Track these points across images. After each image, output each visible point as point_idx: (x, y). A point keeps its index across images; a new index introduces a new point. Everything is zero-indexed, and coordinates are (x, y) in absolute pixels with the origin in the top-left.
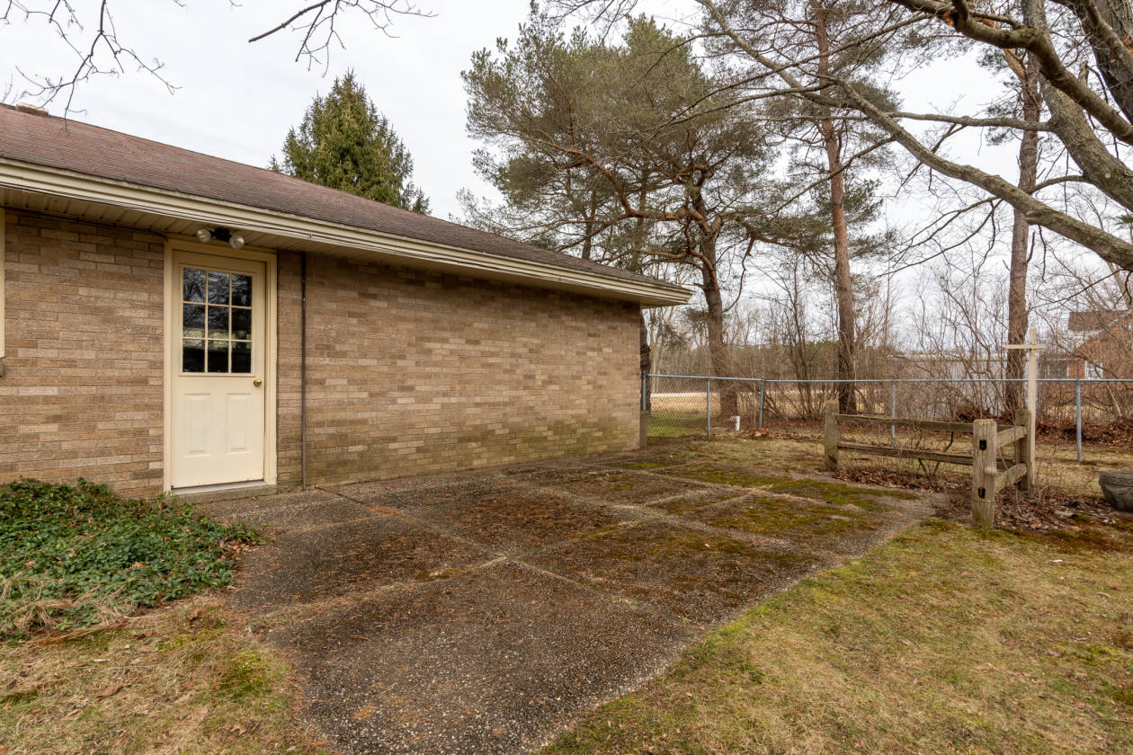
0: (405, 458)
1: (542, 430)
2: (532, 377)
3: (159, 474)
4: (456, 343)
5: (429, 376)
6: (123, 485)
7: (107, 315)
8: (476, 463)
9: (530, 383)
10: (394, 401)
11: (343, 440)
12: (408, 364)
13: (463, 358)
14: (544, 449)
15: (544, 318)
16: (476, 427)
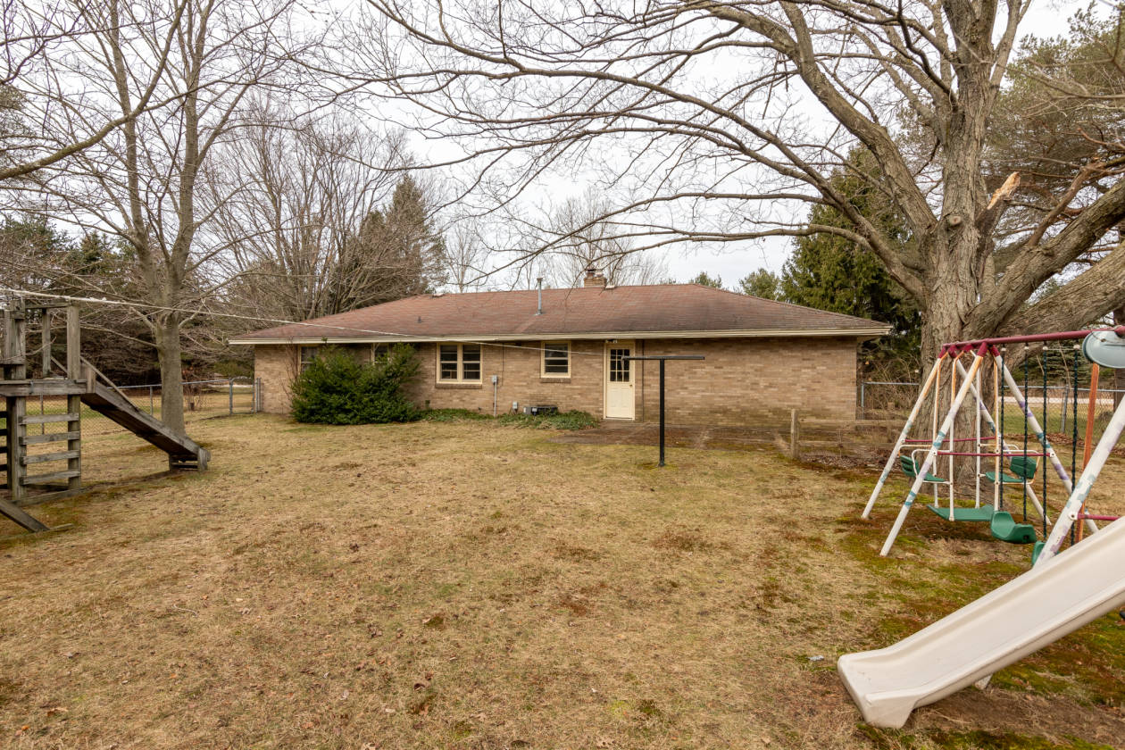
0: (683, 416)
1: (765, 412)
2: (756, 384)
3: (602, 412)
4: (709, 368)
5: (695, 383)
6: (593, 413)
7: (590, 366)
8: (720, 423)
9: (755, 387)
10: (678, 393)
11: (657, 407)
12: (685, 378)
13: (713, 375)
14: (766, 422)
15: (765, 353)
16: (720, 407)
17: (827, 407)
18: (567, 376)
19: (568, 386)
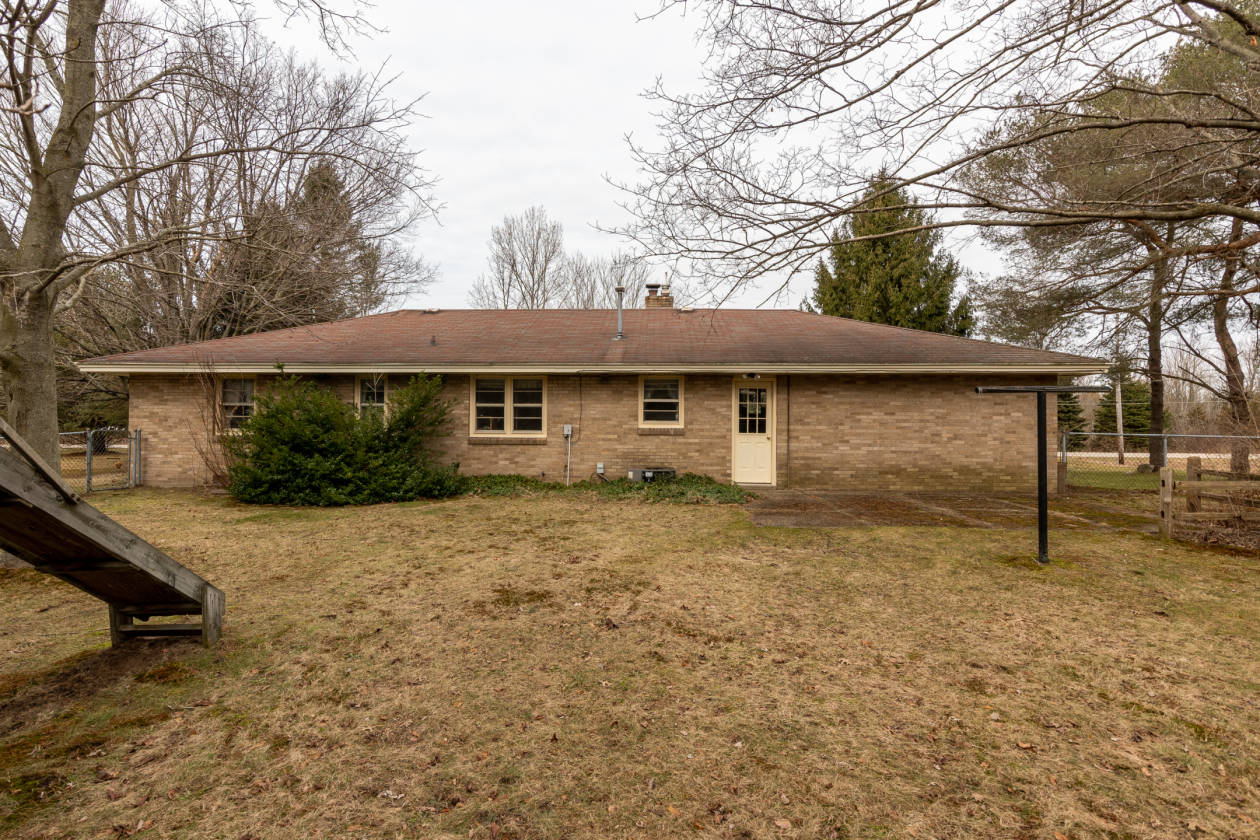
0: (844, 480)
1: (948, 471)
2: (938, 435)
3: (730, 475)
4: (877, 415)
5: (859, 435)
6: (718, 478)
7: (713, 411)
8: (892, 488)
9: (937, 439)
10: (837, 448)
11: (808, 467)
12: (846, 428)
13: (882, 424)
14: (951, 484)
15: (949, 395)
16: (892, 466)
17: (1024, 464)
18: (679, 425)
19: (680, 440)
